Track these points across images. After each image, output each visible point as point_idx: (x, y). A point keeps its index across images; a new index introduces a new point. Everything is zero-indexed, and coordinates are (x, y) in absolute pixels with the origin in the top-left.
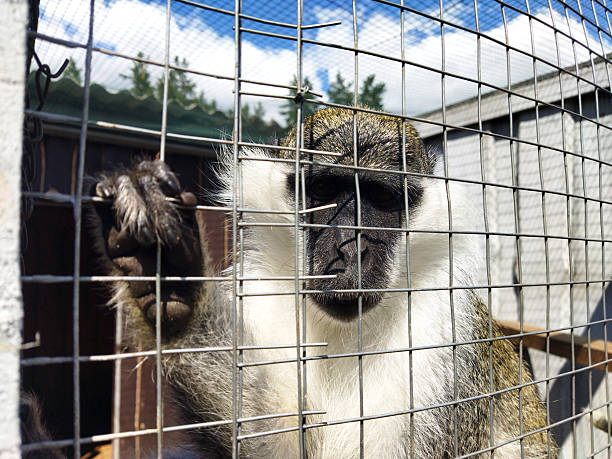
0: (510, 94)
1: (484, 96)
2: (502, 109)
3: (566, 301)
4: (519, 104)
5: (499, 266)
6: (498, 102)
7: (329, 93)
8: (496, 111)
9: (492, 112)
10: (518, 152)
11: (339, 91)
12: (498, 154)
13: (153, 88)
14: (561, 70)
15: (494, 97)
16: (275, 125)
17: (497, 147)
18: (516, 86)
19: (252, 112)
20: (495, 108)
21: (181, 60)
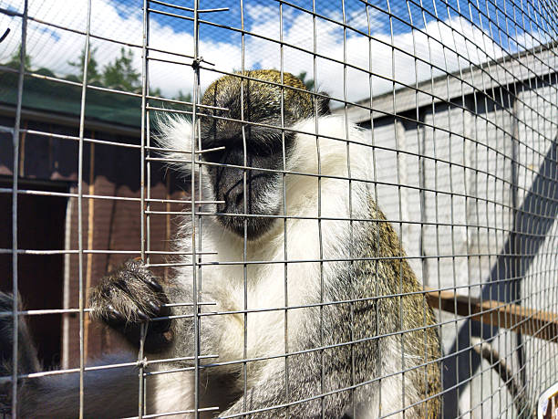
0: (417, 91)
1: (398, 91)
2: (410, 103)
3: (464, 267)
4: (425, 100)
5: (409, 238)
6: (407, 97)
8: (406, 104)
9: (402, 105)
10: (424, 141)
12: (408, 143)
13: (99, 76)
14: (448, 74)
15: (404, 93)
17: (406, 137)
18: (422, 84)
20: (404, 102)
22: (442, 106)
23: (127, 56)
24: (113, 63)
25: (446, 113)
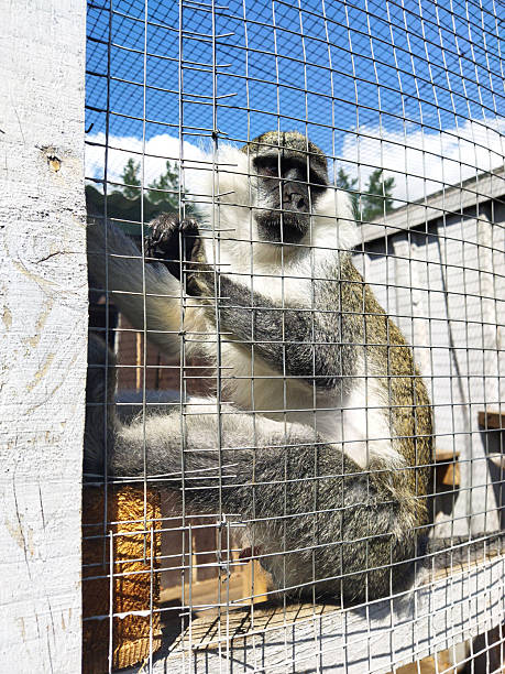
22: (452, 218)
23: (172, 172)
24: (158, 181)
25: (458, 225)
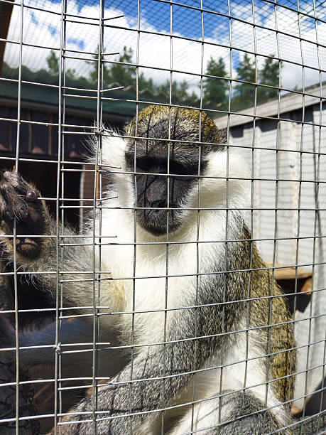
7: (238, 70)
11: (246, 68)
16: (194, 97)
19: (179, 87)
21: (128, 49)
23: (128, 54)
